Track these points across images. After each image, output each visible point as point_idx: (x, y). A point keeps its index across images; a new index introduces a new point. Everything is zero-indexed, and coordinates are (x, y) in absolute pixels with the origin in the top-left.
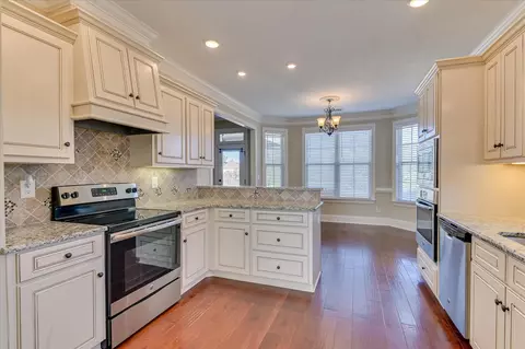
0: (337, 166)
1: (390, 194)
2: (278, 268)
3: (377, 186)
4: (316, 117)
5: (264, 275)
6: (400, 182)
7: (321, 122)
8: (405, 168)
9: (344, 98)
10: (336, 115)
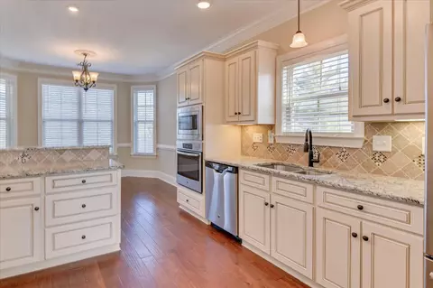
0: (80, 122)
1: (129, 148)
2: (84, 237)
3: (119, 142)
4: (71, 69)
5: (68, 251)
6: (137, 138)
7: (77, 75)
8: (141, 126)
9: (101, 55)
10: (94, 71)
